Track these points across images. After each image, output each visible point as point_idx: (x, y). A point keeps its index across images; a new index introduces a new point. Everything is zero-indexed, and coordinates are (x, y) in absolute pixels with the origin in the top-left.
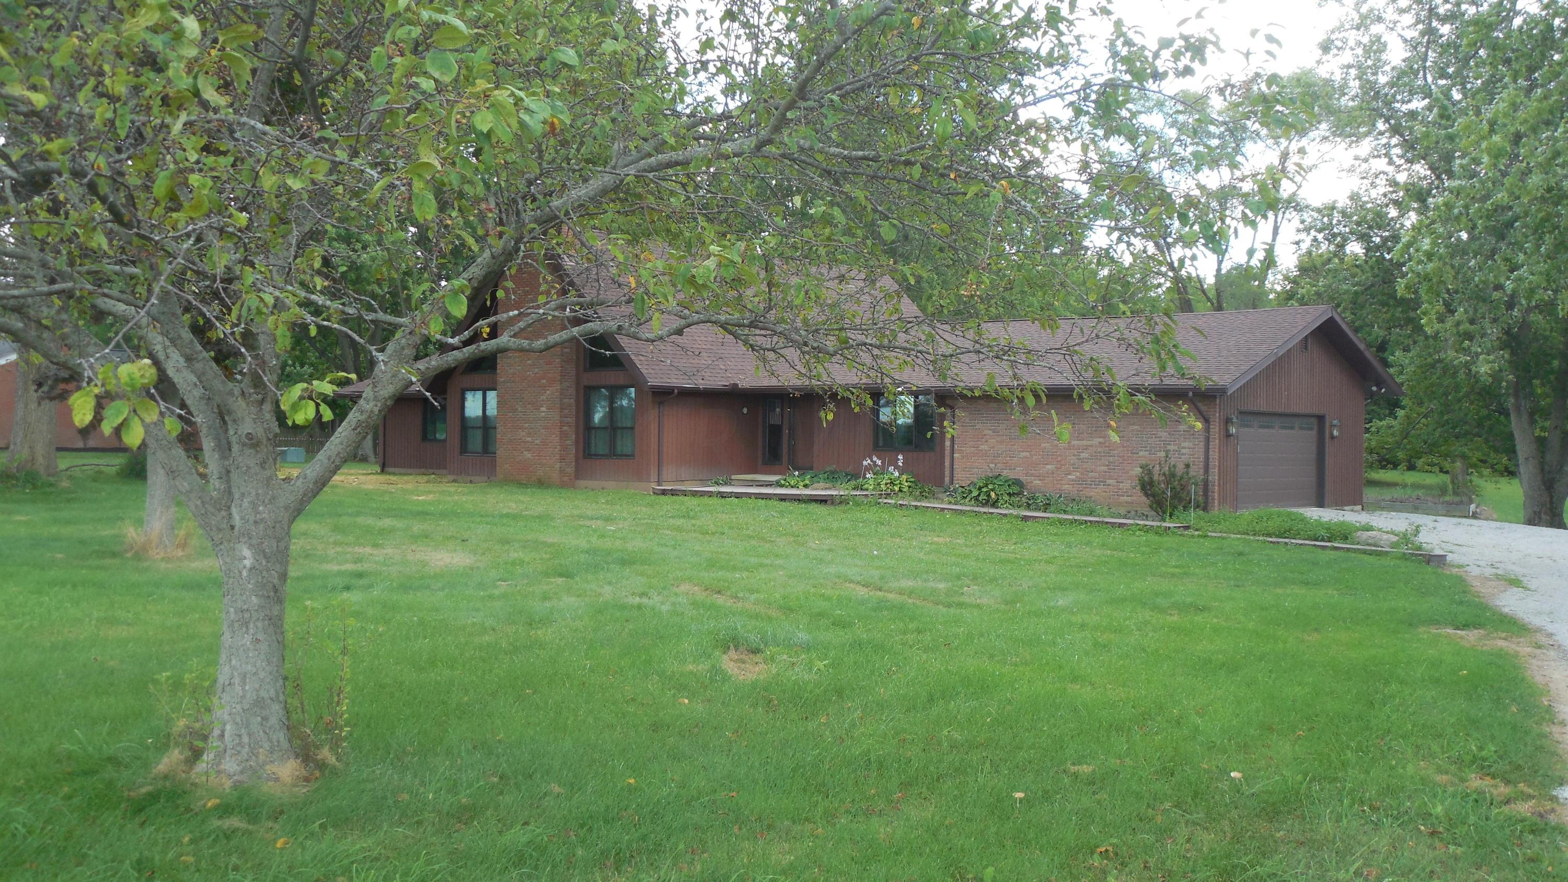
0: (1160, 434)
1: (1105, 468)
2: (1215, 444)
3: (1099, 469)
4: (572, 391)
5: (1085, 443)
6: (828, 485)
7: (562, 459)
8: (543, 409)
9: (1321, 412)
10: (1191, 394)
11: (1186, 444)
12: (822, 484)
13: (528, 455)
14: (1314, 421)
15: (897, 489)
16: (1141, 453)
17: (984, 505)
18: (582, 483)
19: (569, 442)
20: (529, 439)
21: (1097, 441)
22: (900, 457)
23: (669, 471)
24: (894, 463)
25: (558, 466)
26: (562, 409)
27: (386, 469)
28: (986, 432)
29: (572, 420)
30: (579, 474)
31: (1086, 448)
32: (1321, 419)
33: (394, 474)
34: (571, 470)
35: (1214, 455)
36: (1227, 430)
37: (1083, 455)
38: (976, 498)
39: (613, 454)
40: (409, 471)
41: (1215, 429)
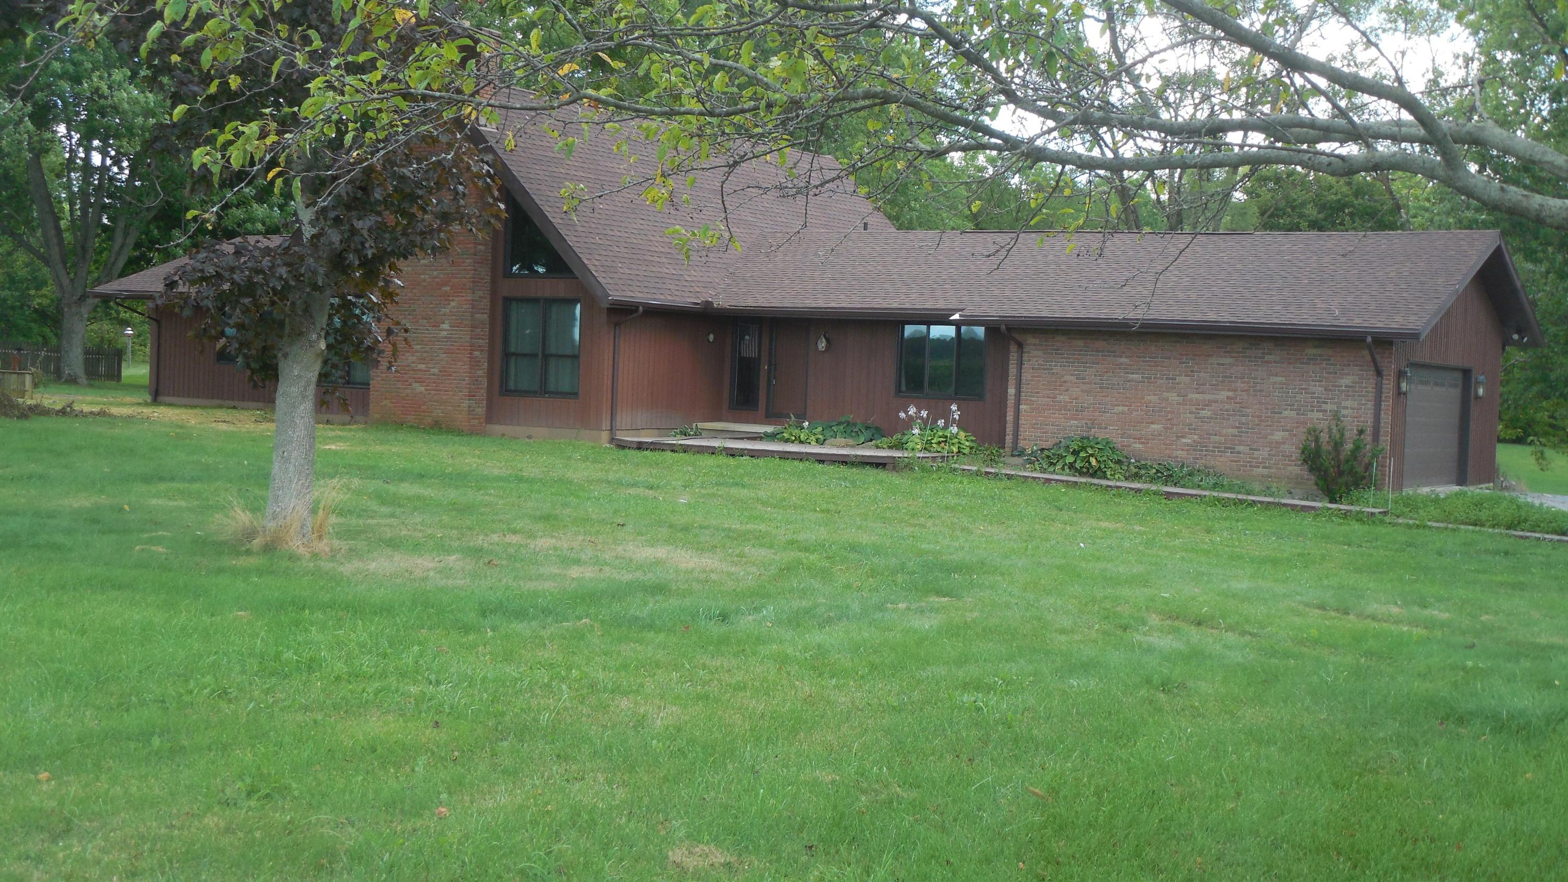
0: (1313, 389)
1: (1235, 431)
2: (1387, 405)
3: (1224, 431)
4: (486, 303)
5: (1208, 397)
6: (851, 441)
7: (471, 396)
8: (445, 326)
9: (1466, 365)
10: (1369, 339)
11: (1348, 403)
12: (840, 440)
13: (420, 388)
14: (1458, 375)
15: (955, 450)
16: (1286, 413)
17: (1081, 474)
18: (498, 428)
19: (480, 373)
20: (422, 366)
21: (1223, 395)
22: (954, 407)
23: (624, 418)
24: (946, 415)
25: (466, 404)
26: (474, 327)
27: (161, 398)
28: (1067, 378)
29: (484, 343)
30: (490, 418)
31: (1208, 404)
32: (1466, 373)
33: (170, 405)
34: (481, 411)
35: (1386, 418)
36: (1399, 387)
37: (1206, 413)
38: (1071, 466)
39: (543, 390)
40: (195, 401)
41: (1389, 385)
